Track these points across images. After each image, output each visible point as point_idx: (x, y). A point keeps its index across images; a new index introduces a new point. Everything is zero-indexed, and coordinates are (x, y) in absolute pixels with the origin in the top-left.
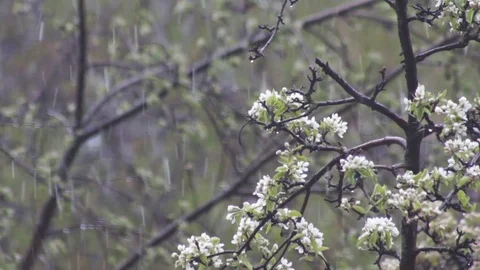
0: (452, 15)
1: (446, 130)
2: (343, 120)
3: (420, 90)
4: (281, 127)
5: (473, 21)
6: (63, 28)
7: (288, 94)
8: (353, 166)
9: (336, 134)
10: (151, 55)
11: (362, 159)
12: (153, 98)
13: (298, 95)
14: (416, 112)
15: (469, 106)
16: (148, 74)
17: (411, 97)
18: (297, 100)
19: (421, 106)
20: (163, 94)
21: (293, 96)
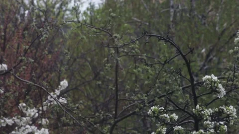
0: (208, 84)
1: (205, 118)
2: (177, 115)
3: (198, 106)
4: (157, 117)
5: (214, 86)
6: (112, 89)
7: (160, 107)
8: (177, 129)
9: (175, 120)
10: (138, 97)
11: (180, 127)
12: (137, 110)
13: (162, 108)
14: (196, 113)
15: (212, 111)
16: (136, 102)
17: (195, 109)
18: (162, 109)
19: (198, 111)
20: (141, 109)
21: (161, 108)
